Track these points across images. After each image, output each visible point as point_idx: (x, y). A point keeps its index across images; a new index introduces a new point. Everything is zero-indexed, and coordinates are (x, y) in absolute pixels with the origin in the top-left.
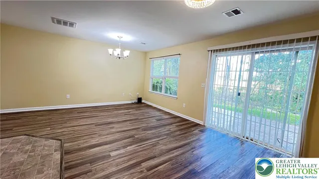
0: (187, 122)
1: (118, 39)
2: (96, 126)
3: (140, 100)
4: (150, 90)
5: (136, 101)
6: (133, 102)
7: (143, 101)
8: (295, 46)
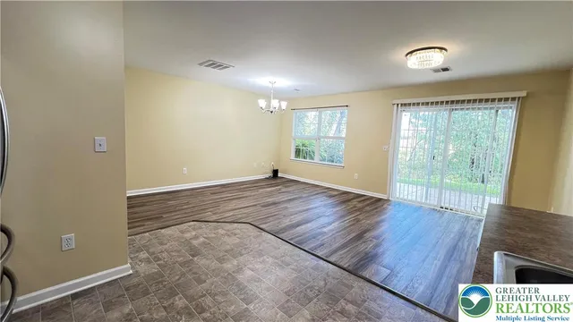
0: (363, 198)
1: (270, 85)
2: (262, 206)
3: (275, 172)
4: (293, 156)
5: (272, 175)
6: (267, 176)
7: (280, 175)
8: (496, 105)
